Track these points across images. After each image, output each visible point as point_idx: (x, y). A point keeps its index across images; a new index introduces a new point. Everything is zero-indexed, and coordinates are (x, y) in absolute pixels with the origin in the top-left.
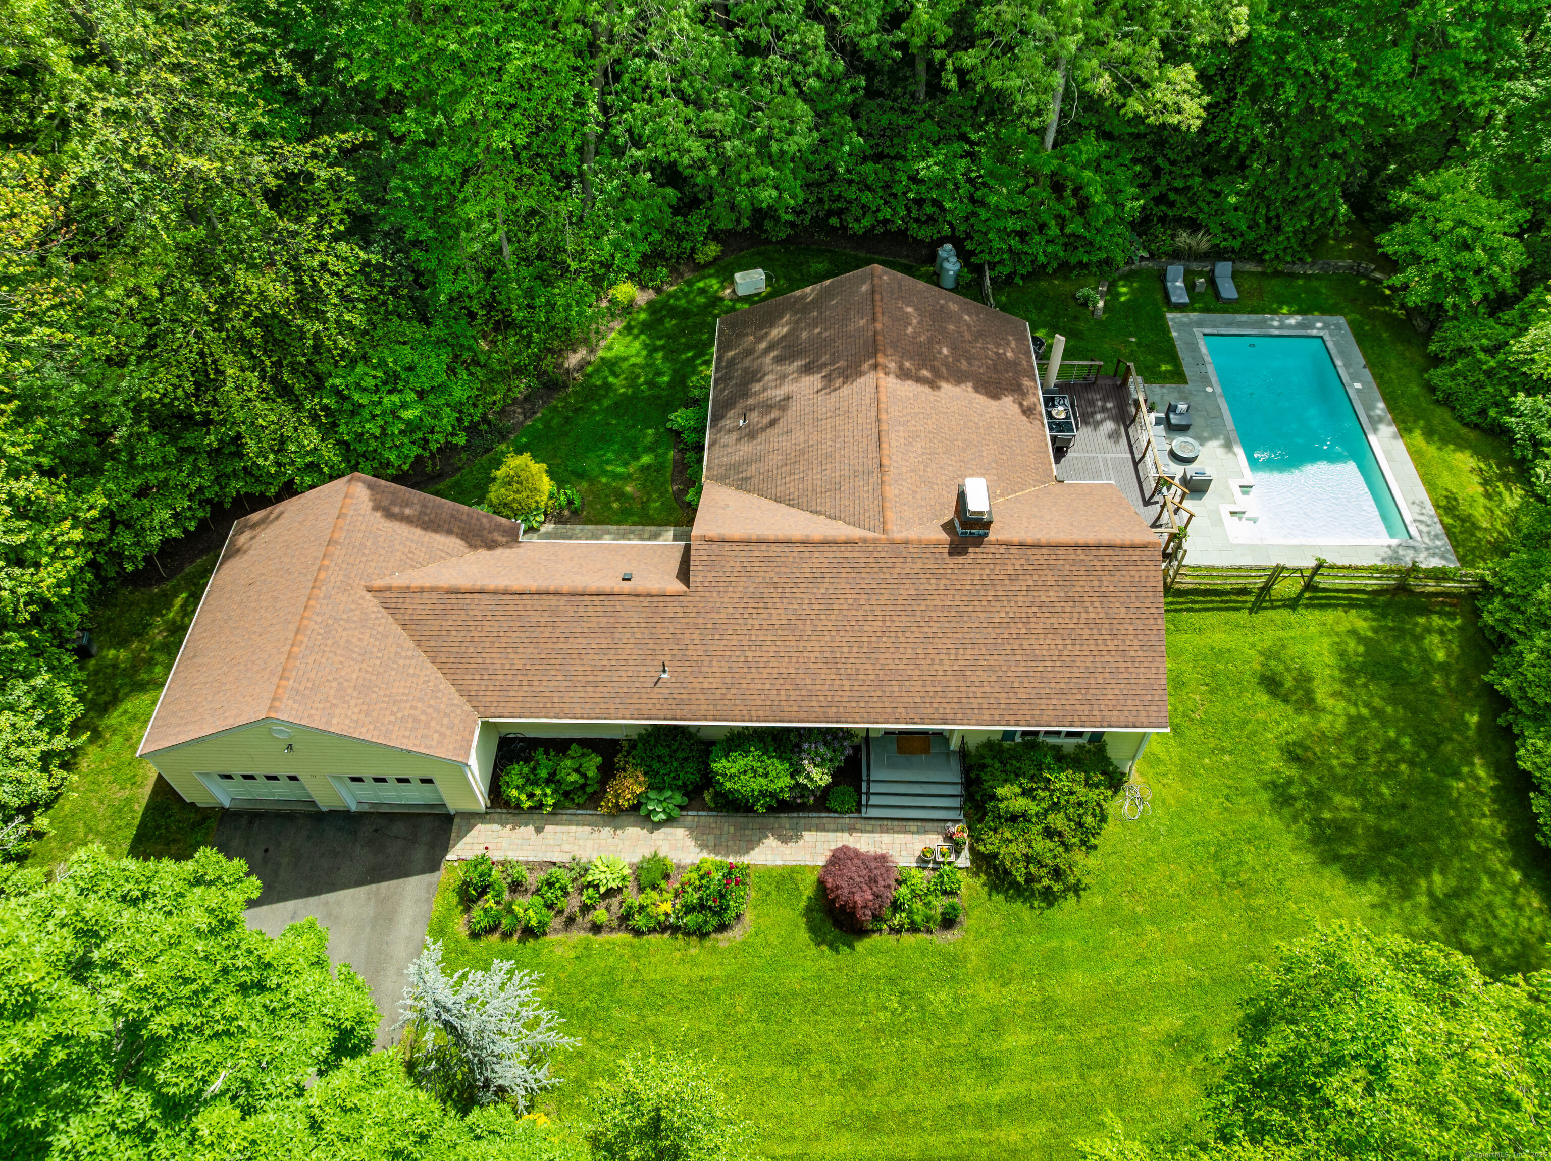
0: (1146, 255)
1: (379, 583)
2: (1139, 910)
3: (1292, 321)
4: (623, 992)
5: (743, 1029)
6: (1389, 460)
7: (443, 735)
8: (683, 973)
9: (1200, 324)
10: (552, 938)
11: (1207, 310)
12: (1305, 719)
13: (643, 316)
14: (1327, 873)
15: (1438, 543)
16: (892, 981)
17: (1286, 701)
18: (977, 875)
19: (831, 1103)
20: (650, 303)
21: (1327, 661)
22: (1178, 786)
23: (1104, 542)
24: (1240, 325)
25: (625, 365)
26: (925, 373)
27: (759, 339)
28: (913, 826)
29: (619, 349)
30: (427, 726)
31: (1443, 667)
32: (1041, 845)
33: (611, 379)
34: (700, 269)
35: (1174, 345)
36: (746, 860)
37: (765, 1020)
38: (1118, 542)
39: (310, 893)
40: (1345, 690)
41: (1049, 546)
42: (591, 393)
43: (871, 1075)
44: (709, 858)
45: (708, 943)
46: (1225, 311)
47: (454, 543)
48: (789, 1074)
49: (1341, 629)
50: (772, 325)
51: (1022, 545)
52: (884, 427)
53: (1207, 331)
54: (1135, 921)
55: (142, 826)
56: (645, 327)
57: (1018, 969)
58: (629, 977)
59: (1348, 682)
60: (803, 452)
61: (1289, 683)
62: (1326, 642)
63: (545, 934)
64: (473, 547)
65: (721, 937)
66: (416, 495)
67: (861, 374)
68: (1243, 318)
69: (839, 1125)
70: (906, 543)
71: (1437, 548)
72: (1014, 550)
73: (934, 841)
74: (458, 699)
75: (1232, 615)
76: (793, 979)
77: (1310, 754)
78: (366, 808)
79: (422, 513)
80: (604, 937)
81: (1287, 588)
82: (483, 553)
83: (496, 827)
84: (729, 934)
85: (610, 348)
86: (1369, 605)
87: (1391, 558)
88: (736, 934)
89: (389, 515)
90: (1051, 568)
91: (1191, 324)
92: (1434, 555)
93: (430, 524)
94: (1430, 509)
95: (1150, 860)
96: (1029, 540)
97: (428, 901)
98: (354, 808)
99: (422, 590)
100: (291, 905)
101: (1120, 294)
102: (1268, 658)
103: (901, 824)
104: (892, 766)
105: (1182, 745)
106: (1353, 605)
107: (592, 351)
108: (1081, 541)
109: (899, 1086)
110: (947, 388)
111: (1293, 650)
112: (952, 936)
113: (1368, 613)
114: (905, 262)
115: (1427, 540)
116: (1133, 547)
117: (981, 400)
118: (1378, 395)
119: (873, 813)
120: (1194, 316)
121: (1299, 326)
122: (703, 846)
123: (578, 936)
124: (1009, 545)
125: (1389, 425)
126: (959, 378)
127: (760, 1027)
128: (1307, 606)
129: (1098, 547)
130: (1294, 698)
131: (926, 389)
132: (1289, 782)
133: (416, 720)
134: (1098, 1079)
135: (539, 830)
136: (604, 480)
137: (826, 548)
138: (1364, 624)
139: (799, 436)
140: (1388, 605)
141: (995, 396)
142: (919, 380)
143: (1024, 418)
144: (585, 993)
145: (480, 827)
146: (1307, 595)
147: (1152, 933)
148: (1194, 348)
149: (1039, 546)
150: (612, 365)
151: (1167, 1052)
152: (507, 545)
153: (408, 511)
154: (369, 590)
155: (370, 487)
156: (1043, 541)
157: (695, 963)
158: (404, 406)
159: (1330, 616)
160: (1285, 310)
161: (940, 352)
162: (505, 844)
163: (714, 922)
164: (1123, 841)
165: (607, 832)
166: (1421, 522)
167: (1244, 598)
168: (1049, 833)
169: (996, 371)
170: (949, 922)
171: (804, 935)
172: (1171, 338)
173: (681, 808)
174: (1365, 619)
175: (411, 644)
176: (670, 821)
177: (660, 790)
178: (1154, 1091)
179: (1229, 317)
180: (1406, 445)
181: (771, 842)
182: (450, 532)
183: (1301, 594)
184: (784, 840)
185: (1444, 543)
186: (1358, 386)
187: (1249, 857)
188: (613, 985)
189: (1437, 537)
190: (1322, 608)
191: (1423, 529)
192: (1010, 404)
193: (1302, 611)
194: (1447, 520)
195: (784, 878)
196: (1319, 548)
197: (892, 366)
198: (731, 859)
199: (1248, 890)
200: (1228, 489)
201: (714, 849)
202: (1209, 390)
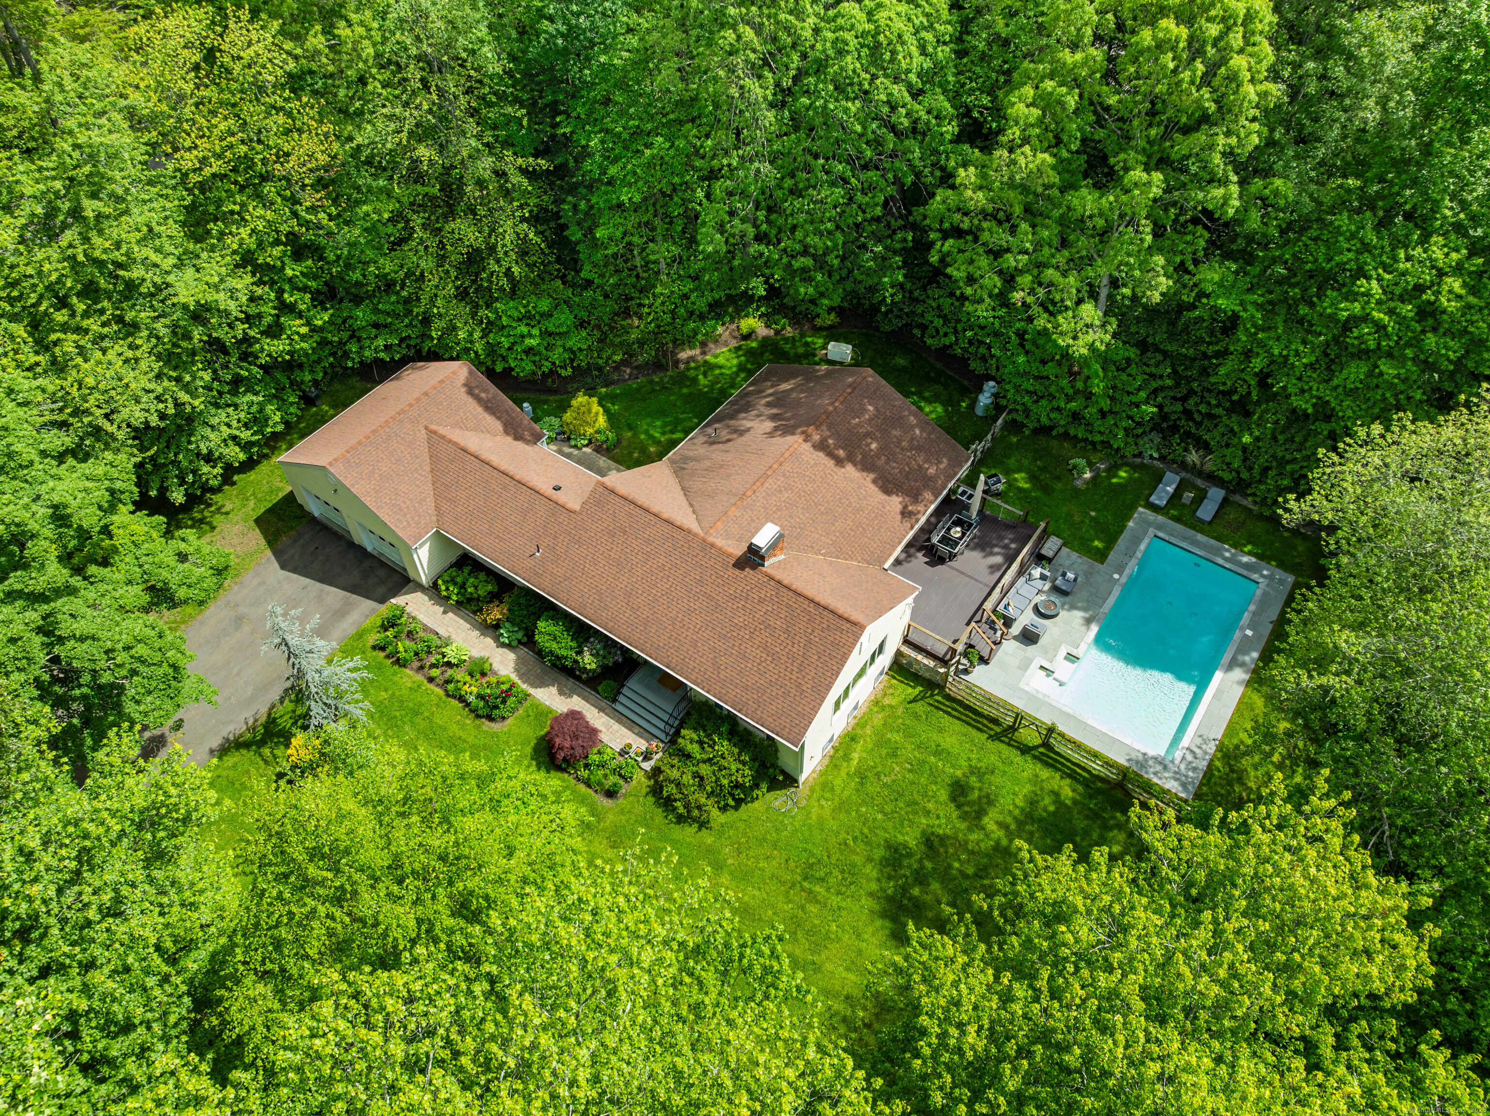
0: (1156, 455)
1: (434, 427)
2: (730, 861)
3: (1245, 559)
4: (418, 720)
6: (1216, 697)
7: (409, 525)
8: (454, 729)
9: (1160, 527)
10: (408, 671)
11: (1177, 519)
12: (963, 826)
13: (754, 344)
14: (879, 923)
15: (1191, 774)
17: (959, 806)
18: (649, 778)
20: (766, 339)
21: (1017, 801)
22: (827, 812)
23: (831, 607)
24: (1194, 543)
25: (717, 372)
26: (841, 453)
27: (772, 386)
28: (636, 730)
29: (721, 360)
30: (405, 516)
32: (687, 779)
33: (701, 377)
34: (817, 330)
35: (1121, 532)
36: (531, 691)
38: (840, 612)
39: (320, 580)
40: (1013, 827)
41: (795, 592)
42: (683, 379)
44: (514, 678)
45: (477, 722)
46: (1193, 527)
47: (497, 425)
49: (1047, 786)
50: (786, 380)
51: (779, 582)
52: (769, 472)
53: (1160, 534)
55: (275, 505)
56: (750, 353)
58: (426, 714)
59: (1020, 824)
60: (721, 467)
61: (973, 797)
62: (1027, 789)
63: (404, 666)
64: (506, 433)
65: (487, 723)
66: (493, 389)
68: (1200, 537)
70: (712, 545)
71: (1186, 777)
72: (772, 583)
73: (640, 744)
74: (432, 511)
75: (974, 733)
77: (942, 850)
78: (375, 553)
79: (489, 401)
80: (431, 686)
81: (1029, 736)
82: (509, 439)
83: (426, 598)
84: (492, 725)
85: (716, 357)
86: (1086, 784)
87: (1137, 762)
88: (495, 727)
89: (470, 392)
90: (788, 606)
91: (1149, 524)
92: (1176, 780)
93: (490, 407)
94: (1211, 748)
95: (764, 839)
96: (786, 582)
97: (367, 617)
98: (369, 549)
99: (450, 441)
100: (308, 581)
101: (1116, 476)
102: (972, 773)
103: (630, 724)
104: (648, 687)
105: (858, 790)
106: (1072, 776)
107: (704, 353)
108: (817, 599)
110: (850, 469)
111: (997, 780)
112: (607, 802)
113: (1080, 788)
114: (966, 383)
115: (1183, 767)
116: (847, 620)
117: (873, 489)
118: (1261, 648)
119: (618, 707)
120: (1160, 518)
121: (1248, 566)
122: (517, 670)
123: (420, 678)
124: (772, 578)
125: (1246, 672)
126: (866, 466)
128: (1035, 757)
129: (825, 608)
130: (967, 809)
131: (830, 463)
132: (910, 855)
133: (401, 510)
135: (445, 612)
136: (643, 437)
137: (665, 525)
138: (1070, 794)
139: (729, 457)
140: (1099, 791)
141: (887, 492)
142: (831, 455)
143: (899, 517)
144: (400, 708)
145: (419, 594)
146: (1041, 750)
148: (1136, 541)
149: (789, 589)
150: (709, 367)
152: (528, 442)
153: (483, 395)
154: (426, 428)
155: (470, 372)
156: (794, 587)
157: (463, 727)
158: (531, 336)
159: (1045, 773)
160: (1248, 548)
161: (868, 445)
162: (423, 609)
163: (485, 711)
164: (758, 819)
165: (477, 633)
166: (1192, 752)
167: (991, 725)
169: (907, 476)
170: (611, 794)
172: (1125, 526)
173: (520, 642)
174: (1074, 791)
175: (428, 469)
176: (509, 646)
177: (513, 625)
179: (1191, 532)
180: (1243, 695)
181: (553, 690)
182: (499, 418)
183: (1036, 747)
184: (561, 693)
185: (1196, 777)
186: (1249, 633)
187: (832, 880)
188: (416, 713)
189: (1195, 769)
190: (1047, 765)
191: (1189, 757)
192: (895, 502)
193: (1028, 758)
194: (1218, 764)
195: (541, 712)
196: (1085, 726)
197: (816, 437)
198: (524, 686)
199: (812, 897)
200: (1056, 650)
201: (521, 676)
202: (1116, 576)
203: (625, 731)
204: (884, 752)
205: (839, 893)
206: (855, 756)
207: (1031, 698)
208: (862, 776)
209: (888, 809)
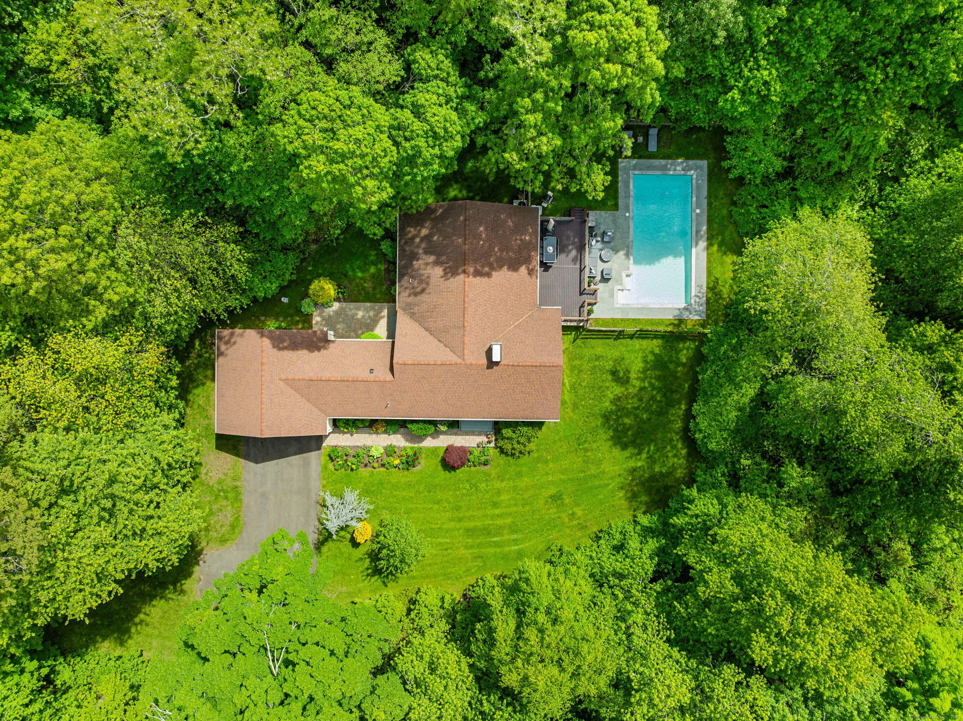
1: (283, 377)
4: (385, 485)
5: (422, 495)
6: (697, 258)
7: (317, 427)
8: (403, 480)
9: (634, 168)
10: (361, 469)
12: (623, 389)
15: (701, 308)
16: (468, 481)
18: (496, 450)
19: (449, 515)
21: (639, 364)
23: (543, 364)
24: (653, 168)
26: (486, 270)
27: (416, 234)
28: (477, 434)
30: (311, 425)
31: (684, 365)
35: (618, 185)
36: (420, 445)
37: (429, 492)
38: (548, 364)
40: (642, 375)
43: (460, 507)
44: (410, 445)
45: (410, 472)
46: (650, 158)
47: (305, 351)
48: (436, 507)
49: (647, 349)
50: (421, 225)
51: (513, 365)
52: (466, 306)
53: (636, 172)
54: (546, 462)
57: (507, 476)
58: (386, 481)
59: (644, 373)
61: (621, 374)
62: (640, 355)
63: (358, 469)
64: (311, 351)
65: (414, 469)
67: (458, 274)
68: (657, 163)
69: (451, 520)
70: (471, 365)
71: (700, 310)
73: (484, 439)
74: (319, 413)
75: (607, 341)
76: (437, 481)
80: (377, 470)
81: (631, 329)
82: (316, 353)
83: (337, 434)
84: (416, 468)
86: (663, 337)
87: (678, 316)
88: (418, 468)
89: (280, 349)
90: (523, 373)
91: (630, 169)
92: (697, 314)
94: (704, 289)
97: (319, 459)
99: (299, 380)
102: (616, 363)
103: (473, 433)
105: (576, 396)
106: (655, 337)
108: (534, 364)
109: (468, 509)
110: (496, 274)
111: (626, 360)
112: (486, 467)
113: (661, 342)
115: (697, 306)
116: (553, 366)
117: (511, 274)
119: (463, 430)
120: (632, 162)
121: (683, 169)
122: (406, 441)
123: (369, 469)
125: (704, 241)
126: (501, 266)
127: (427, 494)
128: (637, 338)
129: (540, 366)
130: (621, 380)
133: (307, 425)
134: (527, 508)
135: (352, 435)
137: (442, 366)
138: (657, 346)
139: (434, 298)
141: (517, 269)
142: (483, 274)
143: (529, 277)
144: (373, 486)
145: (332, 437)
146: (639, 333)
147: (551, 465)
148: (627, 185)
151: (550, 500)
152: (324, 346)
154: (280, 380)
157: (406, 477)
159: (645, 343)
162: (340, 440)
165: (374, 436)
166: (698, 296)
167: (612, 334)
168: (518, 442)
170: (486, 464)
171: (440, 468)
173: (398, 429)
174: (658, 344)
175: (299, 397)
176: (394, 433)
177: (391, 426)
178: (543, 512)
181: (429, 439)
182: (302, 348)
184: (433, 438)
185: (703, 308)
186: (698, 211)
187: (589, 439)
188: (382, 484)
189: (701, 305)
190: (643, 338)
191: (698, 300)
192: (523, 270)
193: (635, 340)
194: (710, 295)
195: (434, 451)
196: (650, 309)
197: (471, 270)
198: (416, 445)
199: (586, 450)
200: (621, 277)
201: (411, 442)
202: (627, 214)
203: (472, 437)
204: (576, 372)
205: (594, 442)
206: (566, 381)
207: (623, 309)
208: (573, 387)
209: (592, 396)
